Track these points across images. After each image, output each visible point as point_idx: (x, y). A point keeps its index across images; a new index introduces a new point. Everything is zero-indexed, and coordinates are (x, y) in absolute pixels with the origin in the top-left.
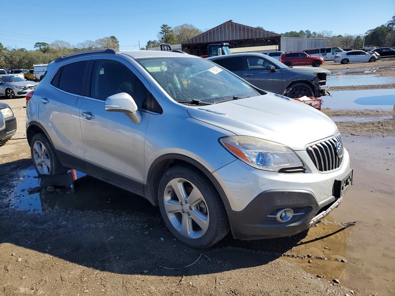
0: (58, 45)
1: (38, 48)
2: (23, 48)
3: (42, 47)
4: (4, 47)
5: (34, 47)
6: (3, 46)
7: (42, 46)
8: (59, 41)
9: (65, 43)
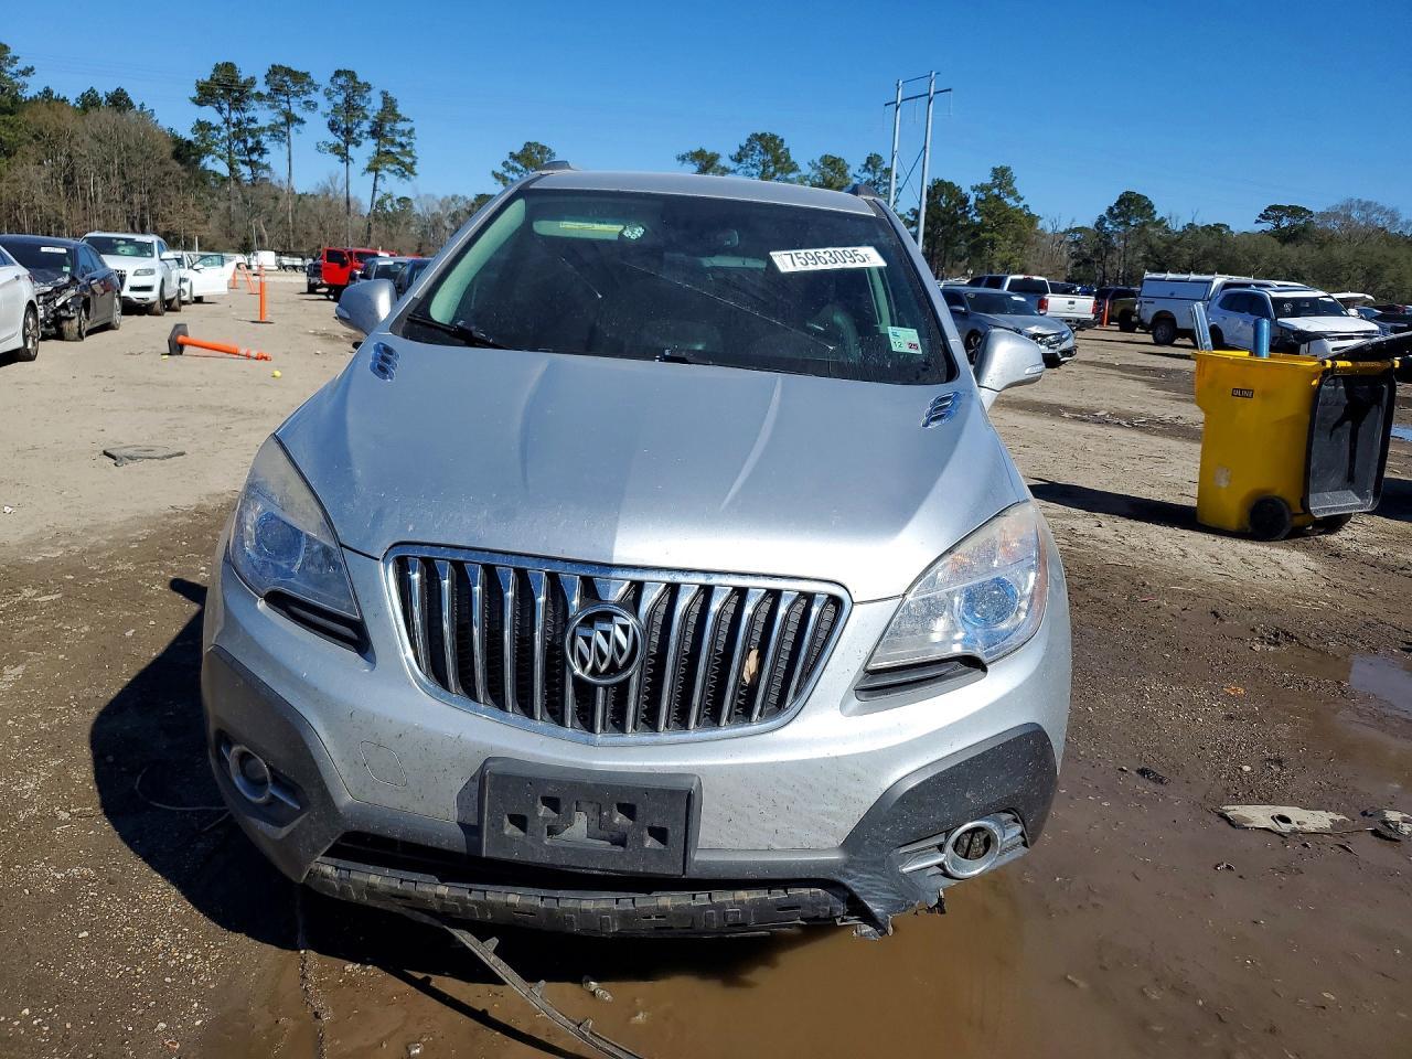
0: (1348, 217)
1: (1268, 226)
2: (1220, 222)
3: (1285, 223)
4: (1157, 218)
5: (1257, 222)
6: (1155, 212)
7: (1285, 218)
8: (1359, 201)
9: (1380, 210)
